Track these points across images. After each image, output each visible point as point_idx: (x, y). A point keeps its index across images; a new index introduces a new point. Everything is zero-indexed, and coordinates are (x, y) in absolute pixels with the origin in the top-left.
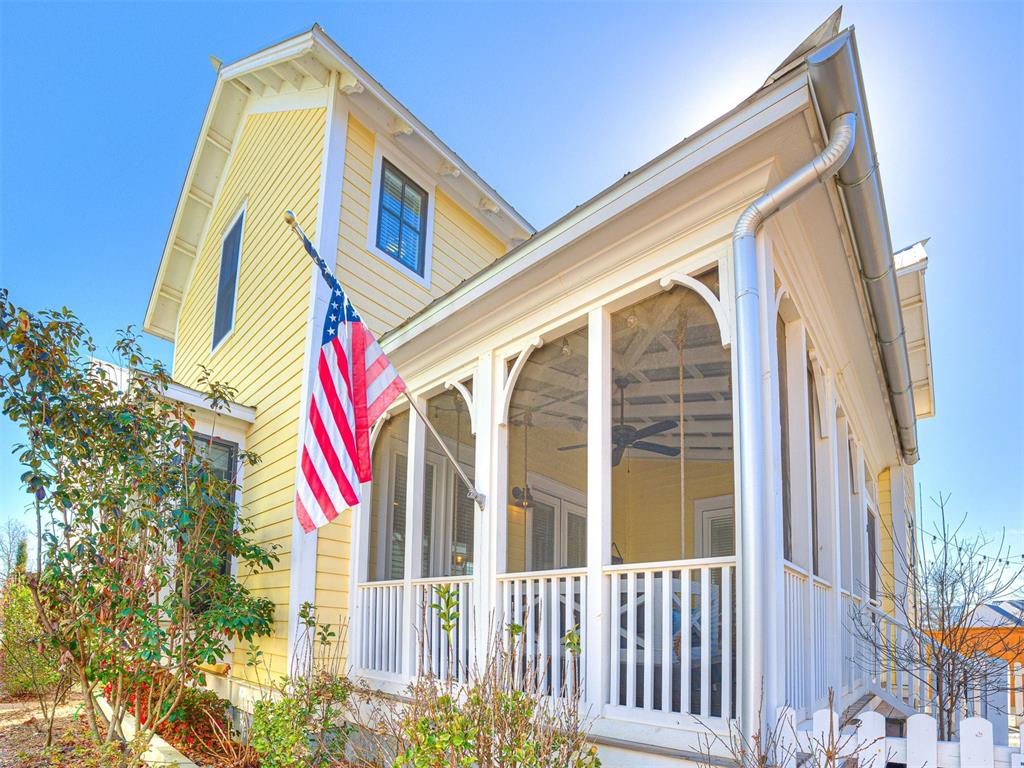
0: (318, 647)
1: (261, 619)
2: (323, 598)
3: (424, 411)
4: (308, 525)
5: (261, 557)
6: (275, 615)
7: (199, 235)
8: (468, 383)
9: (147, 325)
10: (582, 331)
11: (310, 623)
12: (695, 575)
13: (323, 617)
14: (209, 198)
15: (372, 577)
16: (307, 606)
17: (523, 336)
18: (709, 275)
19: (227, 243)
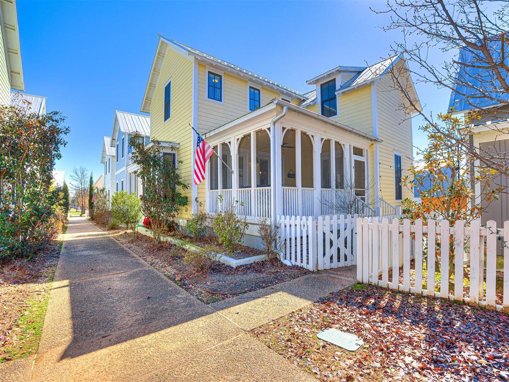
0: (199, 207)
1: (185, 201)
2: (200, 195)
3: (221, 158)
4: (196, 184)
5: (185, 186)
6: (188, 200)
7: (156, 82)
8: (230, 142)
9: (142, 110)
10: (250, 134)
11: (197, 202)
12: (268, 190)
13: (200, 200)
14: (158, 71)
15: (211, 189)
16: (197, 198)
17: (240, 134)
18: (269, 129)
19: (166, 88)
